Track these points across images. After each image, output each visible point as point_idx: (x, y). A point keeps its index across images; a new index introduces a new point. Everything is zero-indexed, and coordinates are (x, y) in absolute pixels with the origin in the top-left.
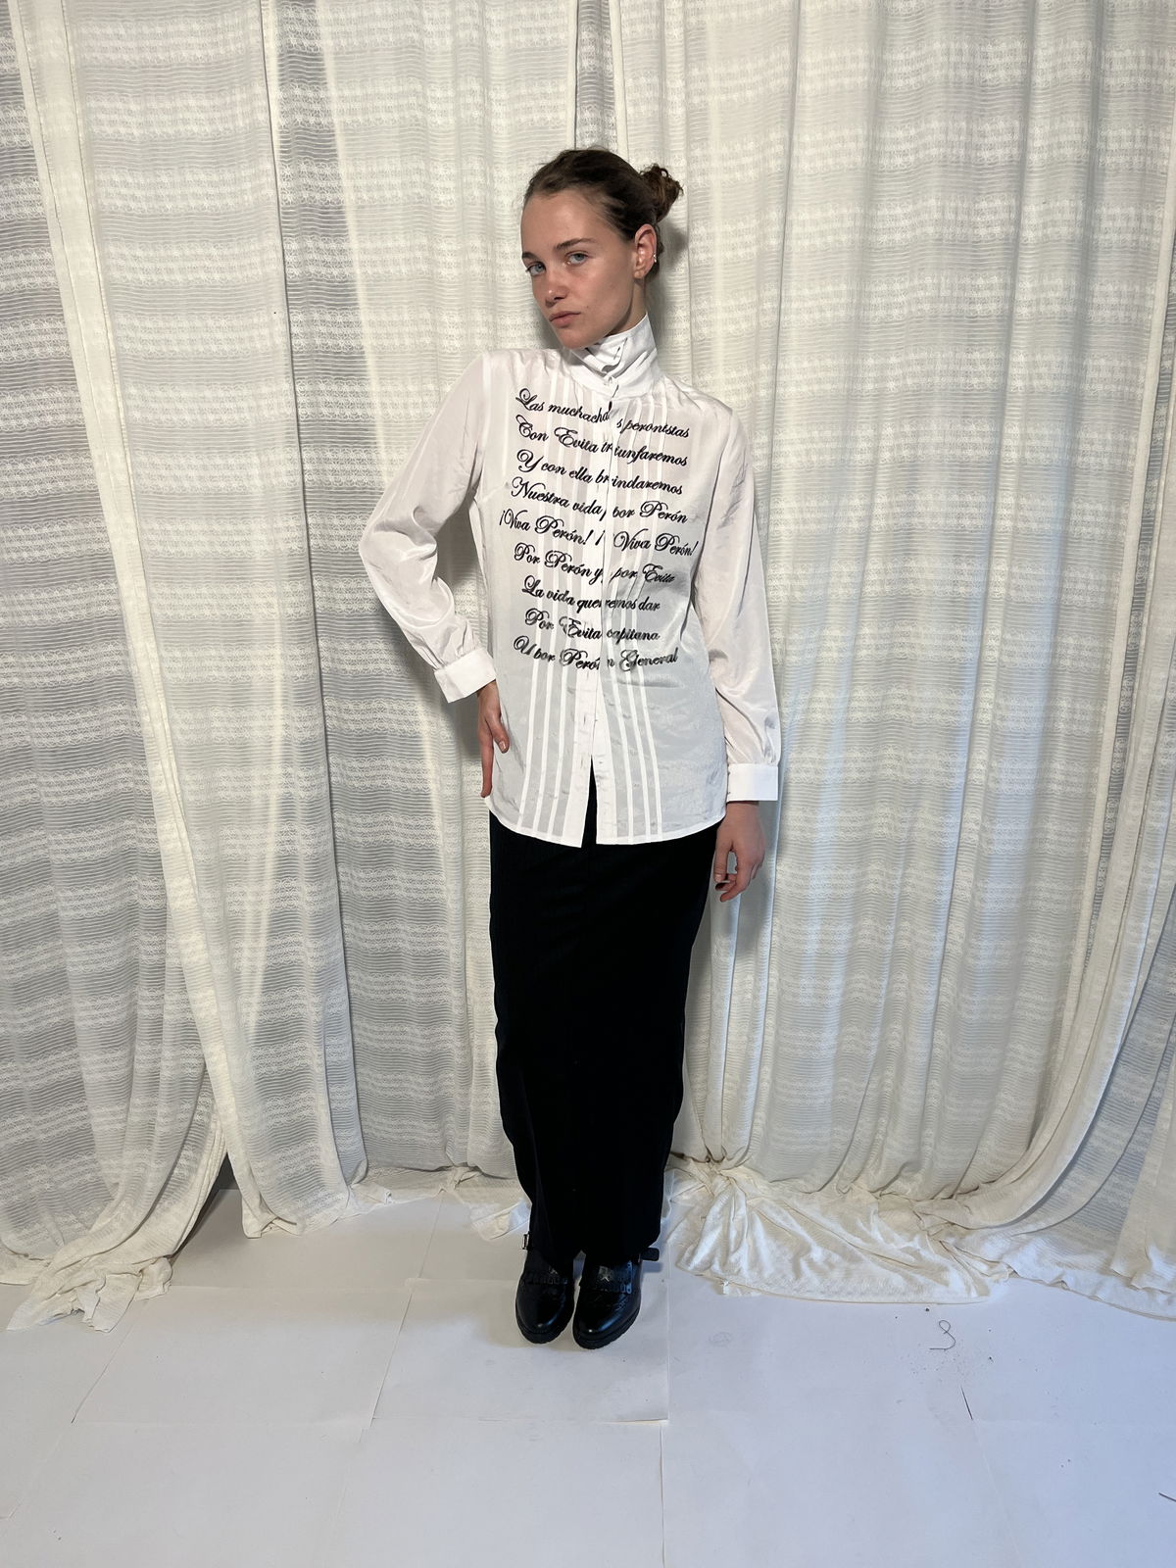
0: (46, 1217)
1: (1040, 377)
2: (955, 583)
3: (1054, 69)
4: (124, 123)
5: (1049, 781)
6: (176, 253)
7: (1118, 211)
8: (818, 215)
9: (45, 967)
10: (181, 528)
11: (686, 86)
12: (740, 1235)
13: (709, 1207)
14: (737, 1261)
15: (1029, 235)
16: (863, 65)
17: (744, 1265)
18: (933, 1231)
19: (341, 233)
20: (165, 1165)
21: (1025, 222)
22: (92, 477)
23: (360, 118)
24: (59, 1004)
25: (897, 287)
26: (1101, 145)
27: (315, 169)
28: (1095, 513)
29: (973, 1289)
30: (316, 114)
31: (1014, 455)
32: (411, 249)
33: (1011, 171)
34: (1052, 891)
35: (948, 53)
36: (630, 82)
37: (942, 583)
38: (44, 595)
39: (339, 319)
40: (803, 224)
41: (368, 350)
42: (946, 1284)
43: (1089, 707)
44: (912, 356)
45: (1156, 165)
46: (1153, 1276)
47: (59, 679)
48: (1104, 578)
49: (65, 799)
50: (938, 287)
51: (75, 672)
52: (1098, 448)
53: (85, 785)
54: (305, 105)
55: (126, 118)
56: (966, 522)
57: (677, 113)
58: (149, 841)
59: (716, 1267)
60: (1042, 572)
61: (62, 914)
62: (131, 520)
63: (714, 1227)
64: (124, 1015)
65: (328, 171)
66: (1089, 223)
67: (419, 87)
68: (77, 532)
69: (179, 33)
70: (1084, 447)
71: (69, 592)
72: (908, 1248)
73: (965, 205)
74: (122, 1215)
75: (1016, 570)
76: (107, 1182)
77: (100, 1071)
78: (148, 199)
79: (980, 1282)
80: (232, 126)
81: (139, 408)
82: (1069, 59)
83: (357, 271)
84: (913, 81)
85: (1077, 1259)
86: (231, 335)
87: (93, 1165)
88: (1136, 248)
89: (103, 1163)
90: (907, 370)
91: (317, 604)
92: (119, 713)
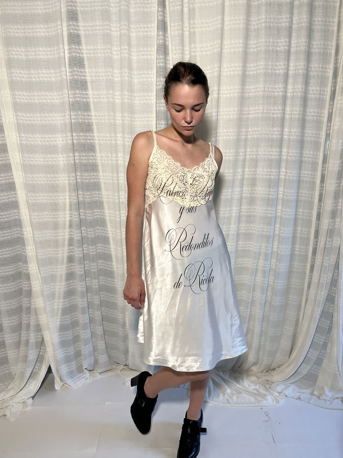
1: (292, 135)
2: (269, 195)
3: (297, 47)
4: (20, 55)
5: (295, 250)
6: (36, 94)
7: (314, 88)
8: (229, 88)
10: (38, 176)
11: (190, 49)
15: (289, 95)
16: (241, 45)
18: (262, 383)
19: (86, 89)
20: (31, 369)
21: (288, 91)
22: (9, 160)
23: (93, 55)
26: (310, 69)
27: (79, 70)
28: (308, 174)
29: (274, 401)
30: (79, 53)
31: (285, 157)
32: (108, 94)
33: (284, 77)
34: (296, 282)
35: (266, 42)
36: (173, 48)
37: (265, 194)
39: (86, 114)
40: (224, 90)
41: (94, 123)
42: (267, 400)
43: (306, 230)
44: (256, 129)
45: (326, 75)
46: (326, 396)
48: (310, 193)
50: (263, 109)
51: (4, 218)
52: (308, 156)
53: (7, 253)
54: (75, 51)
55: (21, 53)
56: (272, 177)
60: (293, 191)
62: (21, 173)
64: (18, 322)
65: (82, 70)
66: (306, 92)
67: (110, 47)
68: (5, 177)
69: (37, 28)
70: (304, 155)
71: (2, 194)
72: (255, 388)
73: (271, 86)
74: (17, 384)
75: (286, 190)
76: (13, 373)
77: (11, 339)
78: (28, 78)
79: (276, 399)
80: (53, 57)
81: (24, 140)
82: (301, 44)
83: (91, 100)
84: (255, 50)
85: (303, 391)
86: (53, 119)
87: (8, 368)
88: (320, 99)
89: (12, 368)
90: (254, 133)
91: (79, 199)
92: (18, 231)
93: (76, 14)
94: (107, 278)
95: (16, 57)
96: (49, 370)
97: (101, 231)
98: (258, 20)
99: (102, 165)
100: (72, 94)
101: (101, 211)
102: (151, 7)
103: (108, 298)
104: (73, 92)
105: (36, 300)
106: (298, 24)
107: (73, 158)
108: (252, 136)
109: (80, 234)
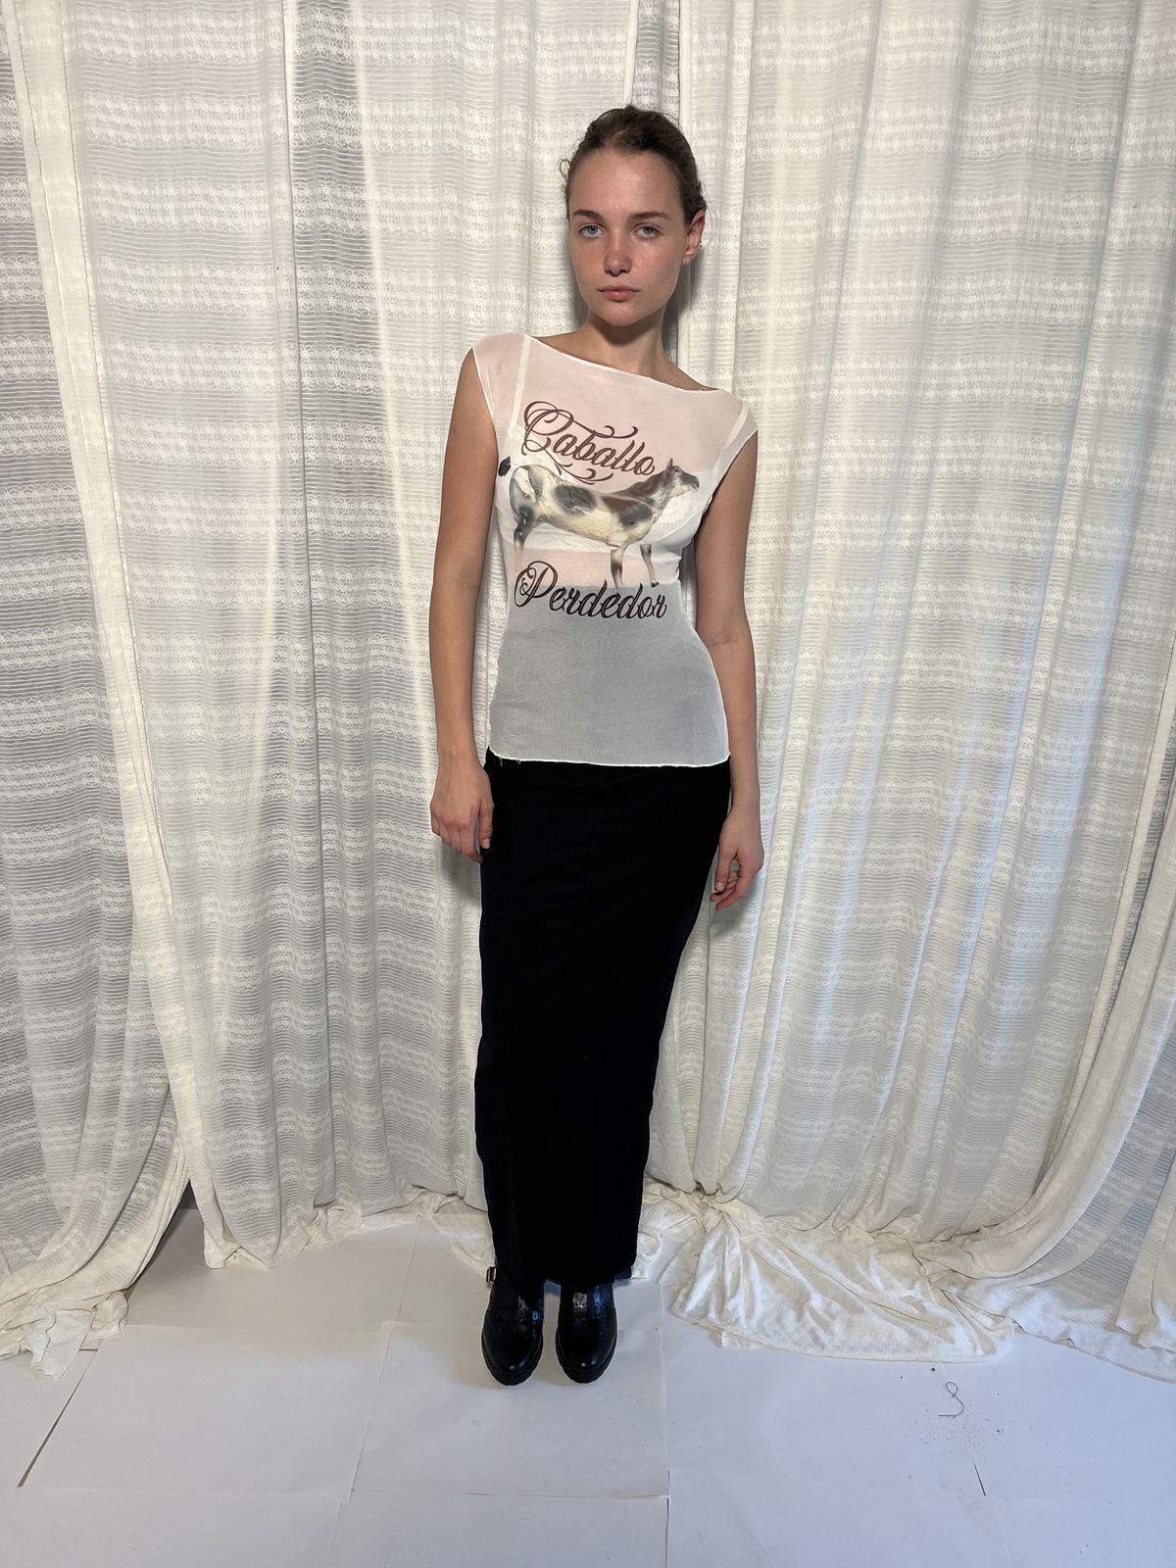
1: (1117, 395)
2: (1011, 612)
3: (1157, 61)
4: (121, 42)
5: (1087, 822)
6: (171, 191)
8: (892, 201)
10: (170, 503)
11: (753, 45)
12: (737, 1278)
13: (702, 1244)
14: (735, 1310)
15: (1115, 240)
16: (952, 39)
17: (741, 1312)
18: (935, 1279)
19: (357, 182)
20: (123, 1192)
21: (1112, 225)
22: (64, 438)
23: (389, 54)
24: (8, 1013)
25: (968, 286)
27: (335, 107)
28: (1160, 544)
29: (979, 1346)
30: (338, 43)
31: (1079, 477)
32: (439, 206)
33: (1104, 169)
34: (1080, 936)
35: (1045, 35)
36: (696, 39)
37: (997, 611)
39: (354, 278)
41: (382, 316)
42: (952, 1342)
43: (1135, 748)
44: (982, 364)
46: (1160, 1335)
47: (20, 662)
48: (1161, 612)
49: (23, 794)
50: (1017, 291)
51: (37, 655)
52: (1168, 474)
53: (45, 780)
54: (327, 33)
55: (122, 36)
56: (1029, 548)
57: (741, 76)
58: (116, 844)
59: (712, 1315)
60: (1101, 604)
61: (14, 919)
62: (105, 489)
63: (708, 1268)
64: (82, 1026)
65: (348, 109)
67: (457, 24)
68: (44, 500)
70: (1154, 473)
71: (33, 567)
72: (910, 1297)
73: (1053, 203)
74: (74, 1243)
75: (1073, 601)
76: (58, 1205)
77: (53, 1088)
78: (144, 129)
79: (983, 1338)
80: (242, 54)
81: (125, 366)
83: (374, 227)
84: (1002, 61)
85: (1082, 1313)
86: (228, 288)
87: (40, 1186)
89: (54, 1186)
90: (975, 378)
91: (314, 596)
92: (87, 702)
94: (402, 887)
95: (103, 49)
96: (188, 1199)
97: (390, 717)
99: (405, 475)
100: (304, 199)
101: (393, 643)
103: (405, 958)
104: (307, 192)
105: (148, 954)
107: (296, 443)
108: (965, 393)
109: (310, 724)
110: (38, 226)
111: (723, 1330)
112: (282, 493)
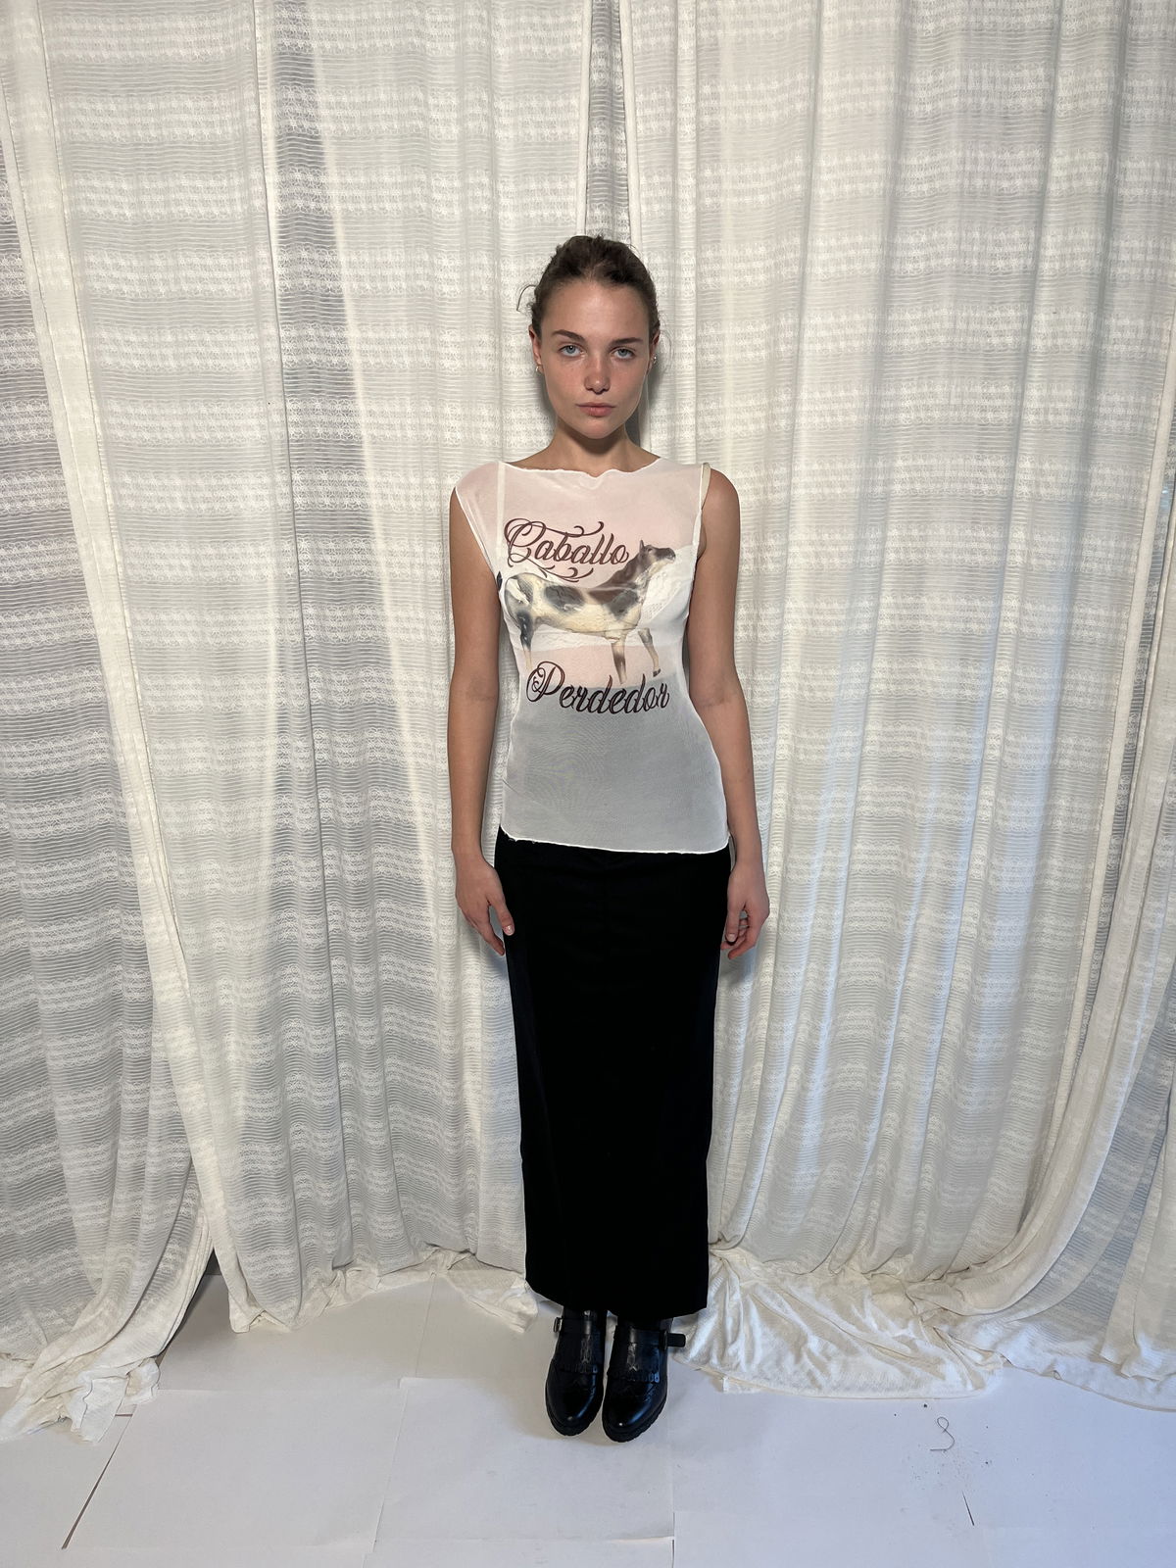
0: (28, 1315)
1: (1047, 485)
2: (962, 687)
3: (1069, 178)
4: (116, 203)
5: (1046, 877)
6: (169, 338)
7: (1127, 322)
8: (831, 320)
9: (24, 1059)
10: (177, 617)
11: (697, 185)
12: (737, 1323)
14: (736, 1354)
15: (1038, 343)
16: (880, 171)
17: (742, 1356)
18: (926, 1317)
19: (339, 322)
20: (151, 1263)
21: (1035, 330)
22: (77, 561)
23: (364, 206)
24: (38, 1096)
25: (905, 391)
26: (1113, 256)
27: (316, 256)
28: (1097, 618)
30: (316, 199)
31: (1019, 559)
32: (415, 341)
33: (1024, 281)
34: (1047, 984)
35: (963, 162)
36: (643, 181)
37: (949, 686)
38: (26, 684)
39: (338, 407)
40: (815, 328)
41: (366, 439)
42: (943, 1378)
43: (1087, 806)
44: (920, 462)
45: (1167, 278)
46: (1141, 1363)
47: (42, 768)
48: (1105, 681)
49: (48, 891)
50: (948, 395)
51: (57, 761)
52: (1100, 554)
53: (69, 877)
54: (305, 190)
55: (117, 197)
56: (974, 627)
57: (688, 212)
58: (135, 934)
59: (714, 1361)
60: (1046, 676)
61: (42, 1007)
62: (117, 609)
63: (709, 1316)
64: (107, 1108)
65: (328, 258)
66: (1098, 335)
67: (424, 178)
68: (60, 619)
69: (172, 111)
70: (1087, 553)
71: (52, 681)
72: (903, 1336)
73: (977, 315)
74: (106, 1313)
75: (1020, 673)
76: (91, 1277)
77: (82, 1165)
78: (141, 282)
79: (973, 1374)
80: (229, 211)
81: (132, 496)
82: (1084, 169)
83: (356, 361)
84: (925, 187)
85: (1068, 1346)
86: (226, 423)
87: (74, 1260)
88: (1144, 359)
89: (86, 1259)
90: (915, 474)
91: (313, 696)
92: (104, 802)
93: (308, 63)
94: (404, 962)
95: (100, 210)
96: (212, 1266)
97: (386, 804)
98: (937, 84)
99: (393, 583)
100: (290, 339)
101: (387, 736)
102: (566, 40)
103: (409, 1030)
104: (294, 333)
105: (168, 1036)
106: (1075, 99)
107: (291, 559)
108: (908, 487)
109: (314, 815)
110: (47, 375)
111: (724, 1375)
112: (280, 604)
